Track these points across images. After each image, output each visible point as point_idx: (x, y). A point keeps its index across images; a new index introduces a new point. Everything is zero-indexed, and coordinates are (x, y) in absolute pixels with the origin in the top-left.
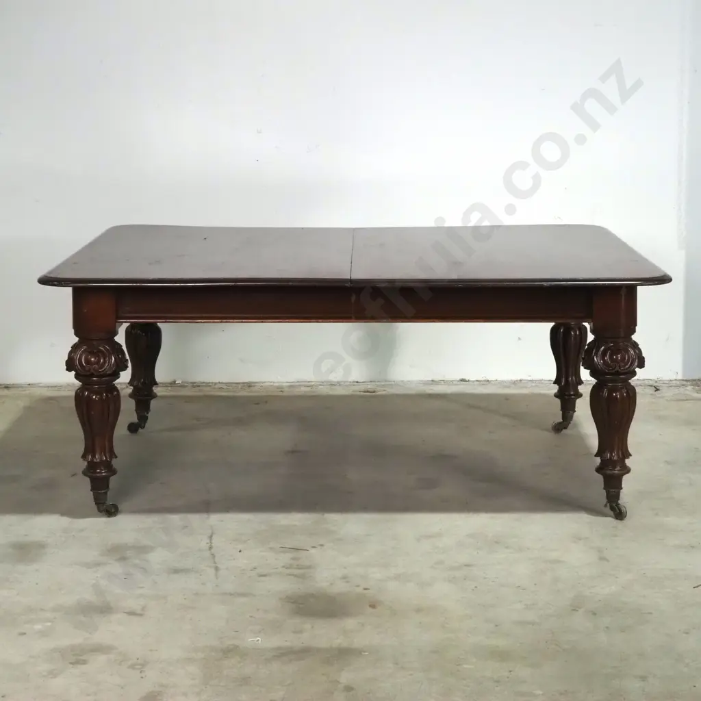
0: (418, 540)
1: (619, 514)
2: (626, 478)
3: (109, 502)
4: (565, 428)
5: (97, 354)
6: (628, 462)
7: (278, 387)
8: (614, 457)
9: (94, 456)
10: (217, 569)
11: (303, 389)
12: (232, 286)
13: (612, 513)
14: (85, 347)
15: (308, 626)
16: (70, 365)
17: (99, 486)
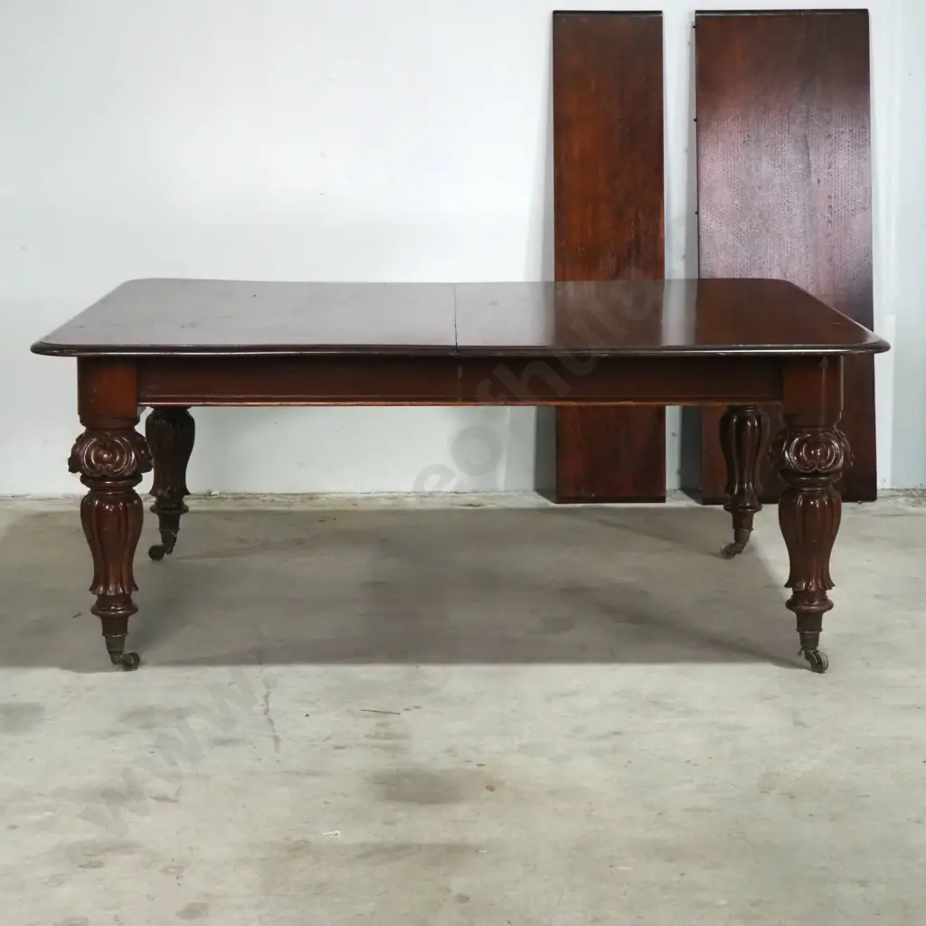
0: (548, 699)
1: (818, 665)
2: (826, 616)
3: (127, 651)
4: (739, 552)
5: (111, 449)
6: (830, 594)
7: (349, 500)
8: (811, 587)
9: (106, 588)
10: (277, 740)
11: (383, 502)
12: (297, 356)
13: (808, 664)
14: (94, 440)
15: (402, 815)
16: (74, 464)
17: (114, 627)
